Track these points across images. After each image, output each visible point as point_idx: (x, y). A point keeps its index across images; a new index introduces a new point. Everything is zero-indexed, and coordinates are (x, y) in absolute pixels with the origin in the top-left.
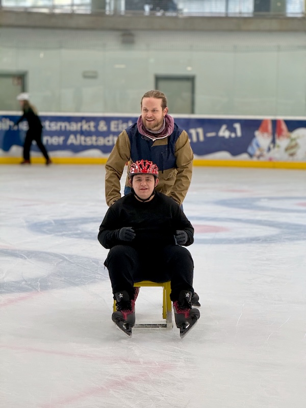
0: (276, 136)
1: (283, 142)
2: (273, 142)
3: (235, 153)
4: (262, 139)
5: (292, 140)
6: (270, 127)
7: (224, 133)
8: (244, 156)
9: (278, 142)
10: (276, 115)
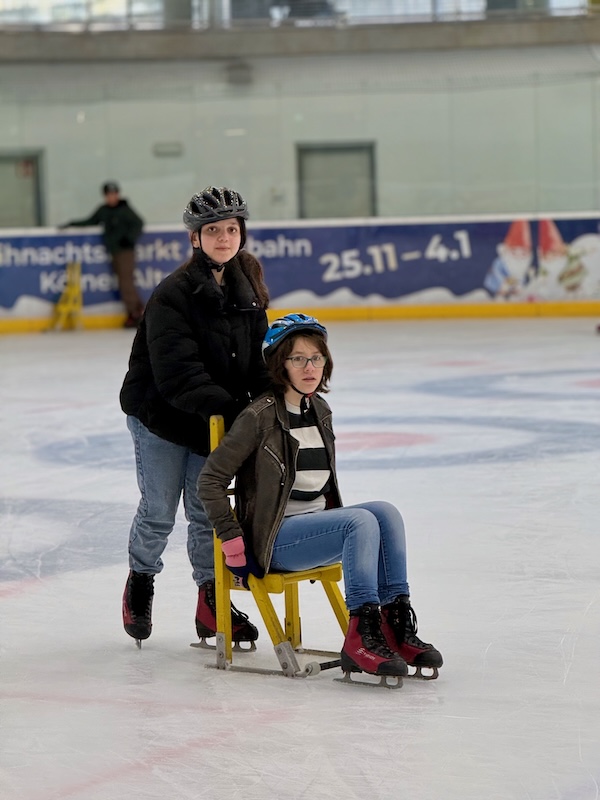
0: (540, 252)
1: (554, 264)
2: (535, 264)
3: (459, 290)
4: (512, 260)
5: (572, 259)
6: (526, 235)
7: (437, 251)
8: (478, 296)
9: (544, 263)
10: (537, 211)
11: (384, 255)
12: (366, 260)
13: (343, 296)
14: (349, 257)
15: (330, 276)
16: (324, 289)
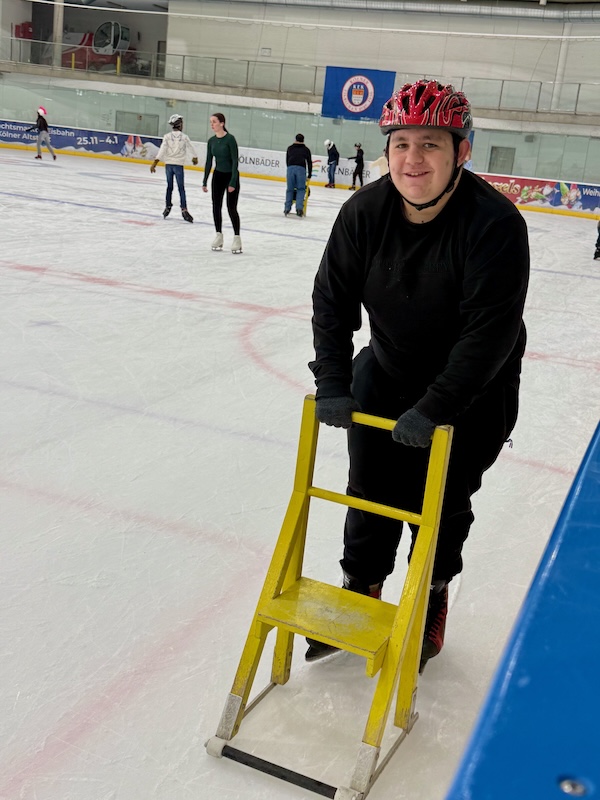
0: (136, 145)
1: (139, 149)
2: (134, 148)
3: (114, 153)
4: (129, 146)
5: (144, 148)
6: (133, 140)
7: (109, 141)
8: (119, 154)
9: (137, 148)
11: (95, 140)
12: (90, 140)
13: (82, 149)
14: (85, 138)
15: (79, 143)
16: (77, 147)
